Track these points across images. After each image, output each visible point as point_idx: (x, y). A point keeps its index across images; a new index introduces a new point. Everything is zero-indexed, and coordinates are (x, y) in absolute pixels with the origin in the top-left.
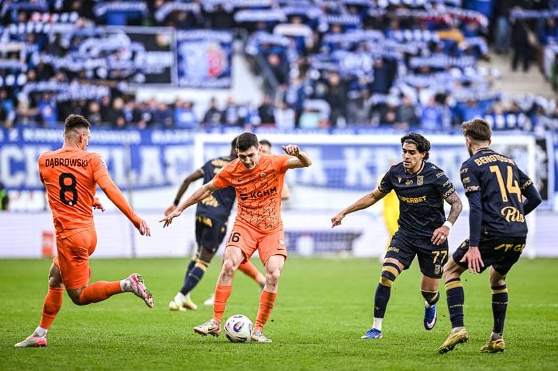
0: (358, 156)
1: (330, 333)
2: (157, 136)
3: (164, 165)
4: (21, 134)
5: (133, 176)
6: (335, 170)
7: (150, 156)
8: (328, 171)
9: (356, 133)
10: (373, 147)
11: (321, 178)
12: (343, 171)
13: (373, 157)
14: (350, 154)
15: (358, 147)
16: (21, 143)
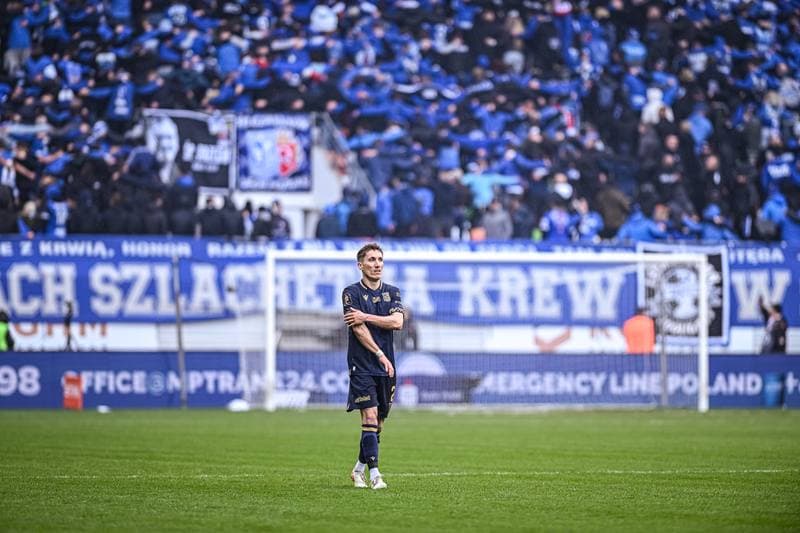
2: (214, 249)
3: (222, 289)
4: (36, 248)
5: (182, 301)
7: (203, 274)
12: (456, 295)
13: (495, 279)
15: (475, 264)
16: (36, 259)
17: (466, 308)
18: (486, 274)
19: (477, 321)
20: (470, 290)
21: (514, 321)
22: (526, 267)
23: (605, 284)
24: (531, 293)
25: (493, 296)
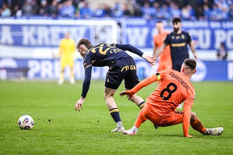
0: (29, 30)
1: (15, 118)
6: (17, 37)
8: (14, 37)
9: (28, 18)
10: (37, 26)
11: (10, 41)
12: (21, 38)
13: (36, 30)
14: (25, 29)
15: (29, 26)
17: (25, 41)
18: (33, 29)
19: (29, 46)
20: (27, 35)
21: (44, 46)
22: (48, 26)
23: (78, 33)
24: (50, 36)
25: (36, 37)
